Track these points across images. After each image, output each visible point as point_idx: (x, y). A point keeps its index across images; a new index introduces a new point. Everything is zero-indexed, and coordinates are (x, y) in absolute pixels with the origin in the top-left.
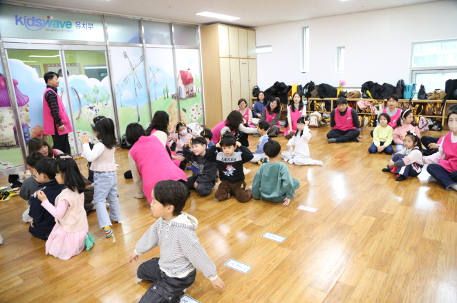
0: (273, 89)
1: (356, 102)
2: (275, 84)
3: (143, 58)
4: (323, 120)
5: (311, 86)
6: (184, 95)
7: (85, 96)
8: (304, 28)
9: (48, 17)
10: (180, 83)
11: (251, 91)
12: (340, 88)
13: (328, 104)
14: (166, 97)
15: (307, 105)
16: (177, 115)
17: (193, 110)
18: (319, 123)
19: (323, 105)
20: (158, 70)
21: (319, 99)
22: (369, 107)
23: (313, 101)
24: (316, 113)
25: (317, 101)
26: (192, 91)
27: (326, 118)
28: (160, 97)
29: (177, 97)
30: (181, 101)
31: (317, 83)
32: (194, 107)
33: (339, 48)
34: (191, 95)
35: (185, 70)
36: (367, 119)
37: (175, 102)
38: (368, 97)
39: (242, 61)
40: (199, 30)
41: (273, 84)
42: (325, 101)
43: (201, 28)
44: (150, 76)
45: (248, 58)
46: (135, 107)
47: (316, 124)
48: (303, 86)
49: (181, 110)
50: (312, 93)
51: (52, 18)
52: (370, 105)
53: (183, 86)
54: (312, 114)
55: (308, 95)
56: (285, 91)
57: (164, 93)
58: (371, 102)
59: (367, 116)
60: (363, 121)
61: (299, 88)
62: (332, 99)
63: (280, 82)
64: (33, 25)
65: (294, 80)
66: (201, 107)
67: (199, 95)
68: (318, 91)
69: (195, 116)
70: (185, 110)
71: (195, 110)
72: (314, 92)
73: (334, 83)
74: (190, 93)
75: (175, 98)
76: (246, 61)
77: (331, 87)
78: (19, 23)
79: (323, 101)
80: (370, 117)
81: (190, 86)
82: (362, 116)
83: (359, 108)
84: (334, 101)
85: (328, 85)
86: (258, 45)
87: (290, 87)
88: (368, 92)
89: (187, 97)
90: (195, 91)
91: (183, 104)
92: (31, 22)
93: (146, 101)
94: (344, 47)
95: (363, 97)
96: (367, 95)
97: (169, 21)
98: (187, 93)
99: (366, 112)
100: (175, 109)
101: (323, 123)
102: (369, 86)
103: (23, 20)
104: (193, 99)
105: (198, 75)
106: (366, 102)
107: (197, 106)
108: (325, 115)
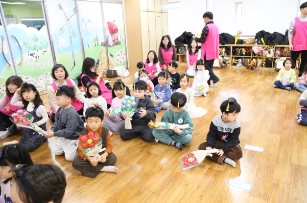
1: (251, 47)
2: (184, 34)
3: (76, 10)
4: (224, 63)
6: (111, 43)
7: (26, 44)
10: (108, 32)
12: (238, 36)
13: (228, 49)
14: (97, 45)
16: (106, 60)
17: (119, 55)
18: (221, 65)
19: (224, 50)
20: (89, 21)
21: (221, 45)
22: (262, 51)
26: (117, 39)
27: (226, 60)
28: (92, 45)
29: (106, 45)
30: (109, 48)
32: (119, 53)
33: (237, 3)
34: (117, 43)
35: (111, 21)
36: (260, 61)
37: (104, 48)
38: (262, 44)
39: (157, 14)
41: (182, 34)
42: (226, 47)
44: (83, 26)
45: (161, 12)
46: (71, 54)
47: (219, 66)
49: (109, 56)
52: (263, 49)
53: (110, 35)
57: (95, 41)
58: (264, 47)
59: (260, 58)
60: (257, 63)
62: (231, 46)
63: (188, 31)
66: (125, 53)
67: (123, 43)
69: (120, 60)
70: (112, 56)
71: (120, 56)
73: (232, 33)
74: (116, 41)
75: (104, 45)
76: (159, 14)
77: (230, 35)
79: (223, 47)
80: (262, 59)
81: (116, 35)
82: (256, 58)
83: (254, 53)
84: (233, 47)
85: (228, 34)
86: (168, 2)
88: (262, 39)
89: (114, 45)
90: (119, 39)
91: (111, 50)
93: (80, 48)
94: (241, 3)
95: (258, 44)
96: (261, 41)
98: (113, 41)
99: (259, 55)
100: (104, 54)
101: (223, 65)
104: (118, 46)
105: (122, 26)
106: (259, 48)
107: (121, 52)
108: (225, 58)
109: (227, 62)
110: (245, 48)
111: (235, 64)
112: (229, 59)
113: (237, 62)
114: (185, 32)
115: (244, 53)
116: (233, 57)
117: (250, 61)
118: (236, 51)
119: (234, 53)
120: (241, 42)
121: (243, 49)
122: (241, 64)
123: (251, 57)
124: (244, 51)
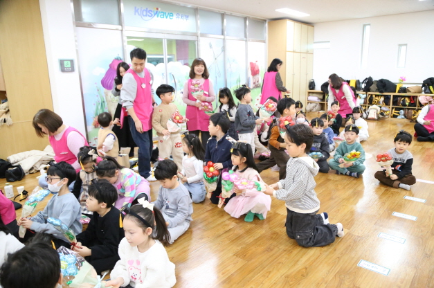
1: (417, 97)
3: (224, 49)
4: (382, 114)
5: (369, 82)
6: (251, 85)
8: (364, 26)
9: (157, 9)
10: (250, 72)
11: (308, 85)
12: (400, 83)
13: (387, 99)
15: (365, 98)
17: (258, 100)
18: (378, 116)
19: (382, 99)
20: (234, 61)
21: (378, 93)
23: (372, 95)
24: (374, 106)
25: (376, 96)
27: (385, 111)
28: (234, 86)
31: (376, 78)
33: (400, 45)
35: (254, 62)
38: (431, 93)
39: (303, 55)
40: (267, 25)
42: (384, 96)
43: (269, 22)
45: (307, 53)
47: (376, 118)
48: (361, 81)
50: (370, 87)
51: (159, 9)
53: (251, 77)
54: (371, 107)
55: (367, 90)
57: (237, 83)
58: (432, 97)
61: (357, 82)
62: (392, 94)
64: (146, 16)
65: (353, 72)
68: (377, 86)
69: (258, 105)
72: (373, 87)
73: (393, 79)
74: (257, 83)
77: (391, 82)
78: (137, 13)
79: (381, 96)
81: (257, 76)
83: (420, 103)
84: (394, 96)
85: (388, 81)
86: (315, 41)
88: (431, 87)
89: (254, 88)
90: (259, 81)
92: (145, 13)
94: (406, 45)
95: (426, 93)
96: (430, 90)
97: (245, 15)
98: (254, 83)
101: (381, 116)
102: (431, 82)
103: (139, 11)
106: (427, 97)
108: (384, 108)
109: (385, 113)
110: (409, 97)
111: (395, 116)
112: (388, 110)
113: (399, 113)
115: (407, 104)
116: (393, 108)
117: (415, 113)
118: (397, 101)
119: (395, 103)
120: (404, 90)
121: (407, 99)
122: (403, 117)
123: (417, 108)
124: (407, 101)
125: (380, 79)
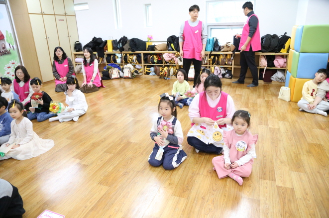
0: (91, 45)
1: (162, 54)
2: (93, 39)
4: (136, 72)
5: (124, 40)
13: (139, 56)
15: (121, 58)
17: (9, 67)
18: (133, 74)
19: (135, 57)
21: (131, 52)
22: (173, 58)
23: (126, 54)
24: (129, 65)
25: (130, 55)
26: (4, 48)
27: (138, 69)
31: (129, 38)
33: (147, 5)
34: (3, 53)
36: (172, 70)
38: (173, 50)
41: (91, 40)
45: (66, 15)
47: (130, 76)
48: (118, 41)
50: (124, 47)
52: (174, 57)
55: (122, 50)
56: (101, 46)
58: (175, 54)
59: (173, 66)
60: (169, 71)
61: (114, 42)
62: (142, 52)
63: (97, 37)
65: (110, 35)
67: (14, 53)
68: (130, 45)
71: (11, 68)
72: (127, 46)
76: (64, 17)
77: (141, 41)
79: (135, 54)
80: (175, 68)
82: (168, 66)
83: (165, 60)
84: (144, 54)
85: (138, 39)
86: (75, 3)
87: (106, 42)
88: (172, 45)
90: (8, 47)
94: (151, 5)
95: (168, 50)
96: (172, 47)
99: (171, 63)
101: (135, 74)
102: (172, 40)
105: (10, 31)
106: (170, 55)
107: (13, 63)
108: (137, 67)
109: (139, 71)
110: (156, 54)
111: (148, 73)
112: (141, 67)
113: (149, 70)
114: (95, 37)
115: (155, 61)
116: (145, 66)
117: (163, 70)
118: (147, 58)
119: (146, 61)
120: (152, 48)
121: (155, 56)
122: (154, 73)
123: (163, 65)
124: (156, 59)
125: (132, 38)
